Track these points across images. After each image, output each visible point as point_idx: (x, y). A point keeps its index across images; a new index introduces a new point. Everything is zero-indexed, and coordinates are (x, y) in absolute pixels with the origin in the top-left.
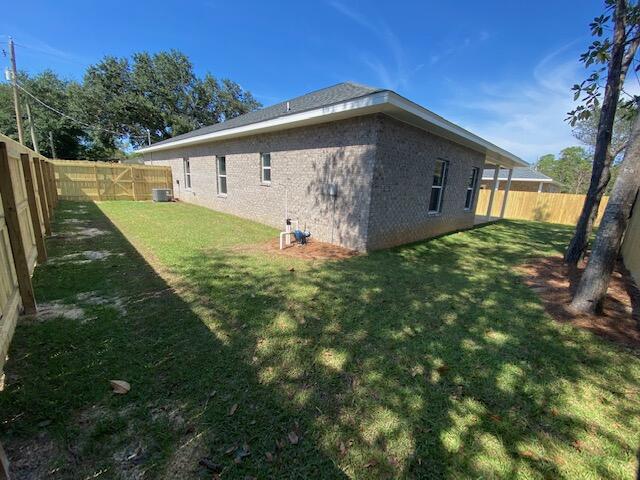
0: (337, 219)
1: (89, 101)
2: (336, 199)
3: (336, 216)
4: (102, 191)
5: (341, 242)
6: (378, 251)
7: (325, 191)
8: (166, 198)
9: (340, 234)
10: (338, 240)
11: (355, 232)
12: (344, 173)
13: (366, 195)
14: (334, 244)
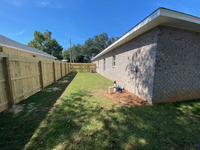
0: (137, 83)
1: (85, 49)
2: (136, 73)
3: (137, 81)
4: (80, 70)
5: (139, 94)
6: (161, 104)
7: (132, 69)
8: (93, 72)
9: (139, 91)
10: (138, 94)
11: (146, 91)
12: (141, 60)
13: (152, 71)
14: (136, 94)
